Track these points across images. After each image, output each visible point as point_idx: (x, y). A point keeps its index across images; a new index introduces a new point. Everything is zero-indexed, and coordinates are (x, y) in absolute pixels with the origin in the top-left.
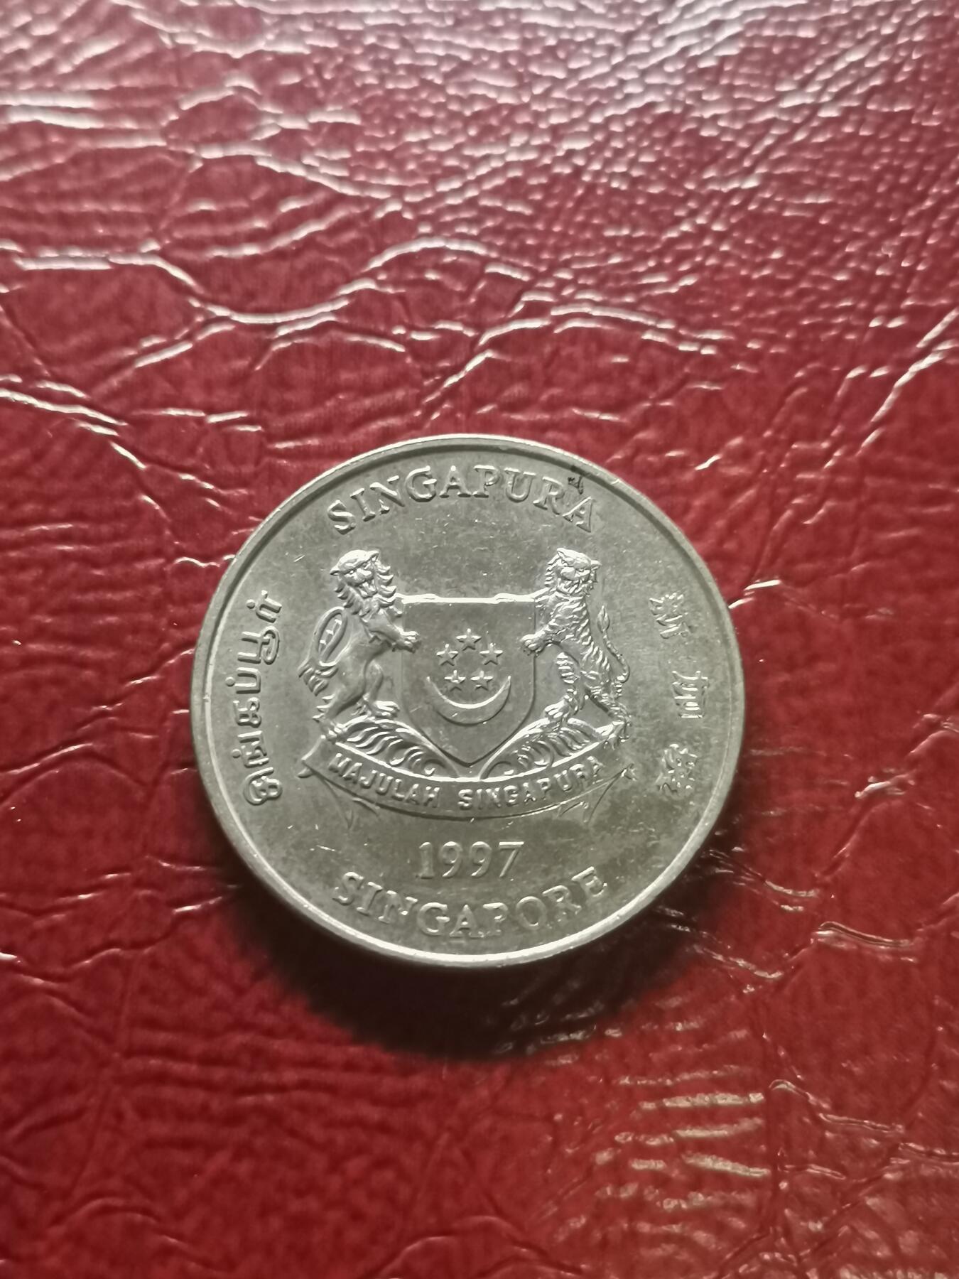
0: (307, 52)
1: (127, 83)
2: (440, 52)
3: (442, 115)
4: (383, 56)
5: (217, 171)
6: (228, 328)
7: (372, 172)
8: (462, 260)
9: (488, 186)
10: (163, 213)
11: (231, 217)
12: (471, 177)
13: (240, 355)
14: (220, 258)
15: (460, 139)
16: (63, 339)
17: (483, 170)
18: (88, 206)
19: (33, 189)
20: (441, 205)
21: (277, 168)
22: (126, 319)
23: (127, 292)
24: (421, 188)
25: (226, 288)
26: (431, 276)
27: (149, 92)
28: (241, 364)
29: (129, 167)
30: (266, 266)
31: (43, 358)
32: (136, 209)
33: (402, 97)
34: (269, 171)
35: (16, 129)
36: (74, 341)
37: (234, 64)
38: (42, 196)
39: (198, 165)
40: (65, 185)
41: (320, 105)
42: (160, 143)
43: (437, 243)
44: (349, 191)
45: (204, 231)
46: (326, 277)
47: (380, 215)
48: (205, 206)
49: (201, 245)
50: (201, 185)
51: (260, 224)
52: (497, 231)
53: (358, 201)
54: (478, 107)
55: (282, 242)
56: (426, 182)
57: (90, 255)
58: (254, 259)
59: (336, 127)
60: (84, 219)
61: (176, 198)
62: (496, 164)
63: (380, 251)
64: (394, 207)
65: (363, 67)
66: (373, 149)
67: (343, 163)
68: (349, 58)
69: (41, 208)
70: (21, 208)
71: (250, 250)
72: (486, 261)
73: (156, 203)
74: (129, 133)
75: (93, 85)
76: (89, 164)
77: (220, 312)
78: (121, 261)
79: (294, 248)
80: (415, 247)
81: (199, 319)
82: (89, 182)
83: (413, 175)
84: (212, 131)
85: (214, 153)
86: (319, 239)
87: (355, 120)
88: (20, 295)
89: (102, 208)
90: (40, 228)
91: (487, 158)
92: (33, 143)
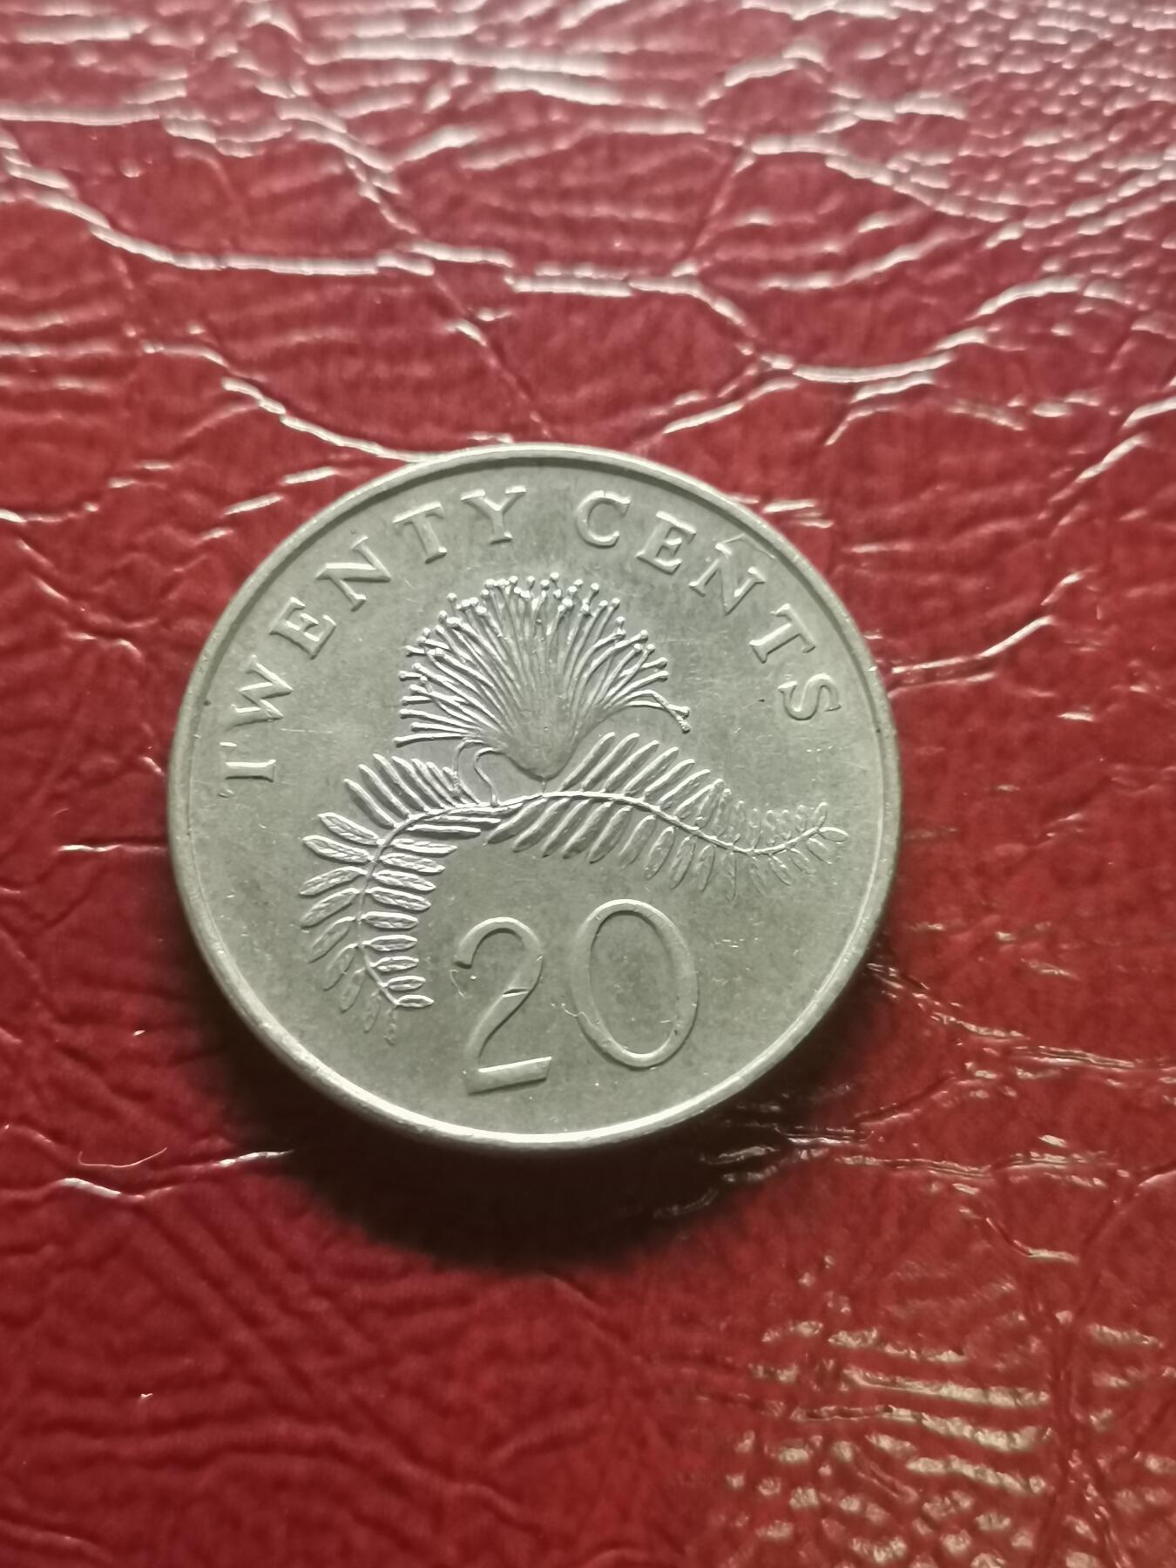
0: (893, 17)
1: (653, 45)
2: (1073, 27)
3: (1073, 113)
4: (995, 28)
5: (774, 171)
6: (789, 385)
7: (982, 187)
8: (1103, 312)
9: (1135, 213)
10: (701, 225)
11: (795, 235)
12: (1112, 200)
13: (808, 423)
14: (777, 292)
15: (1098, 147)
16: (571, 388)
17: (1128, 191)
18: (602, 210)
19: (528, 182)
20: (1071, 235)
21: (854, 173)
22: (651, 366)
23: (655, 329)
24: (1047, 211)
25: (787, 331)
26: (1060, 331)
27: (681, 59)
28: (808, 436)
29: (655, 160)
30: (839, 304)
31: (542, 413)
32: (665, 217)
33: (1020, 86)
34: (842, 177)
35: (504, 100)
36: (584, 392)
37: (798, 28)
38: (540, 193)
39: (747, 162)
40: (570, 180)
41: (911, 89)
42: (697, 129)
43: (1067, 287)
44: (952, 210)
45: (757, 253)
46: (921, 325)
47: (991, 244)
48: (757, 219)
49: (756, 271)
50: (752, 190)
51: (831, 247)
52: (1147, 275)
53: (963, 223)
54: (1121, 105)
55: (861, 273)
56: (1051, 202)
57: (603, 276)
58: (824, 295)
59: (934, 120)
60: (594, 227)
61: (719, 205)
62: (1145, 183)
63: (994, 292)
64: (1010, 234)
65: (969, 42)
66: (981, 155)
67: (942, 170)
68: (950, 29)
69: (538, 209)
70: (511, 207)
71: (820, 282)
72: (1134, 315)
73: (693, 211)
74: (658, 115)
75: (606, 47)
76: (601, 153)
77: (780, 364)
78: (646, 287)
79: (876, 283)
80: (1039, 291)
81: (751, 372)
82: (601, 178)
83: (1034, 192)
84: (766, 117)
85: (771, 147)
86: (910, 272)
87: (957, 114)
88: (511, 326)
89: (619, 213)
90: (535, 236)
91: (1134, 175)
92: (527, 121)
